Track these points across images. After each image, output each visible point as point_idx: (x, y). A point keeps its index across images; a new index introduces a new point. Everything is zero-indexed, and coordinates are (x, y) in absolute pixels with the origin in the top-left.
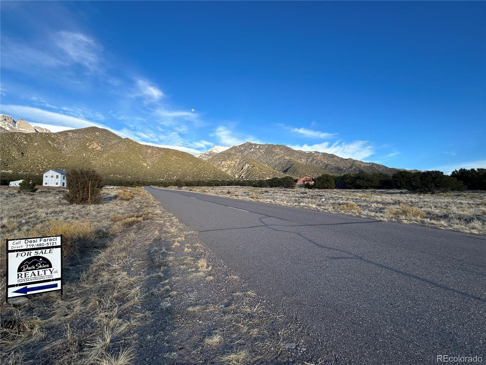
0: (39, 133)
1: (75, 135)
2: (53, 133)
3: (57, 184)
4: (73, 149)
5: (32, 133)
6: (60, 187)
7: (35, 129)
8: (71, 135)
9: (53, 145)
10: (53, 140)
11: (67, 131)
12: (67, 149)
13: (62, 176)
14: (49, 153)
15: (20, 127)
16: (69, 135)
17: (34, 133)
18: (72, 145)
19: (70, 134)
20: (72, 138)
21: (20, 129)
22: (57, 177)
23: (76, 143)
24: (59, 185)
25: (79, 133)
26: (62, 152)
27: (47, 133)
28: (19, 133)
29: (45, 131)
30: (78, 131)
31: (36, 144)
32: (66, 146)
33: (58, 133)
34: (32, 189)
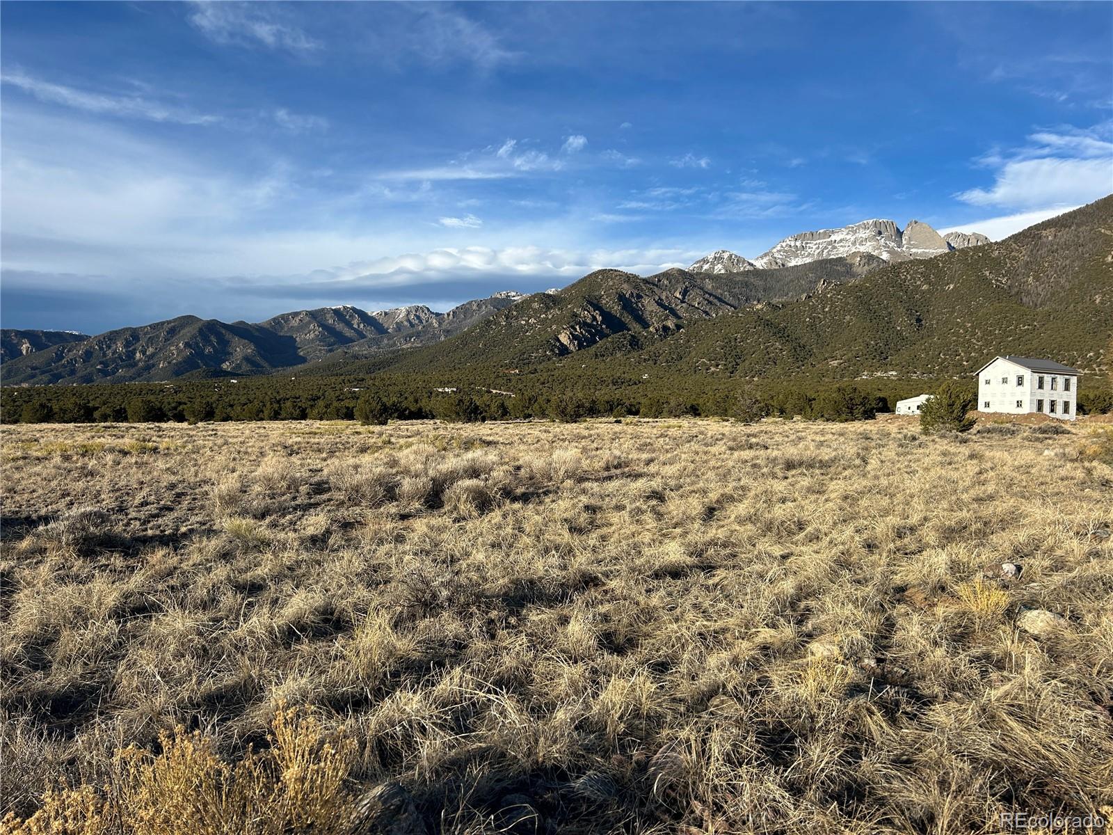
0: (958, 251)
1: (1065, 235)
2: (996, 243)
3: (1019, 404)
4: (1057, 283)
5: (941, 256)
6: (1030, 415)
7: (948, 243)
8: (1050, 238)
9: (997, 280)
10: (996, 265)
11: (1037, 227)
12: (1040, 289)
13: (1036, 376)
14: (984, 310)
15: (911, 245)
16: (1045, 240)
17: (946, 254)
18: (1056, 272)
19: (1049, 235)
20: (1055, 247)
21: (913, 250)
22: (1020, 381)
23: (1068, 262)
24: (1026, 409)
25: (1078, 225)
26: (1024, 299)
27: (980, 247)
28: (911, 261)
29: (973, 243)
30: (1075, 218)
31: (952, 286)
32: (1037, 278)
33: (1010, 238)
34: (960, 421)
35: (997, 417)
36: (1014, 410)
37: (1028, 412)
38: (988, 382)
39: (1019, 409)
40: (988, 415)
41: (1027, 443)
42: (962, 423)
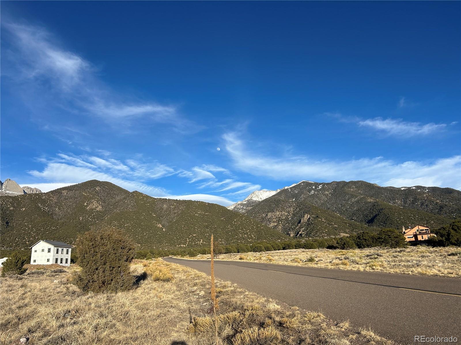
0: (28, 194)
1: (71, 194)
2: (44, 193)
3: (48, 260)
4: (67, 211)
5: (20, 195)
6: (52, 265)
7: (24, 190)
8: (65, 194)
9: (44, 208)
10: (44, 202)
11: (61, 189)
12: (60, 213)
13: (56, 248)
14: (38, 220)
15: (7, 189)
16: (63, 194)
17: (22, 195)
18: (66, 207)
19: (65, 192)
20: (67, 197)
21: (7, 192)
22: (49, 250)
23: (71, 204)
24: (50, 263)
25: (75, 190)
26: (54, 217)
27: (37, 194)
28: (6, 196)
29: (35, 192)
30: (74, 187)
31: (24, 209)
32: (59, 209)
33: (50, 192)
34: (20, 270)
35: (39, 267)
36: (46, 263)
37: (52, 263)
38: (36, 251)
39: (48, 262)
40: (34, 266)
41: (48, 278)
42: (21, 270)
